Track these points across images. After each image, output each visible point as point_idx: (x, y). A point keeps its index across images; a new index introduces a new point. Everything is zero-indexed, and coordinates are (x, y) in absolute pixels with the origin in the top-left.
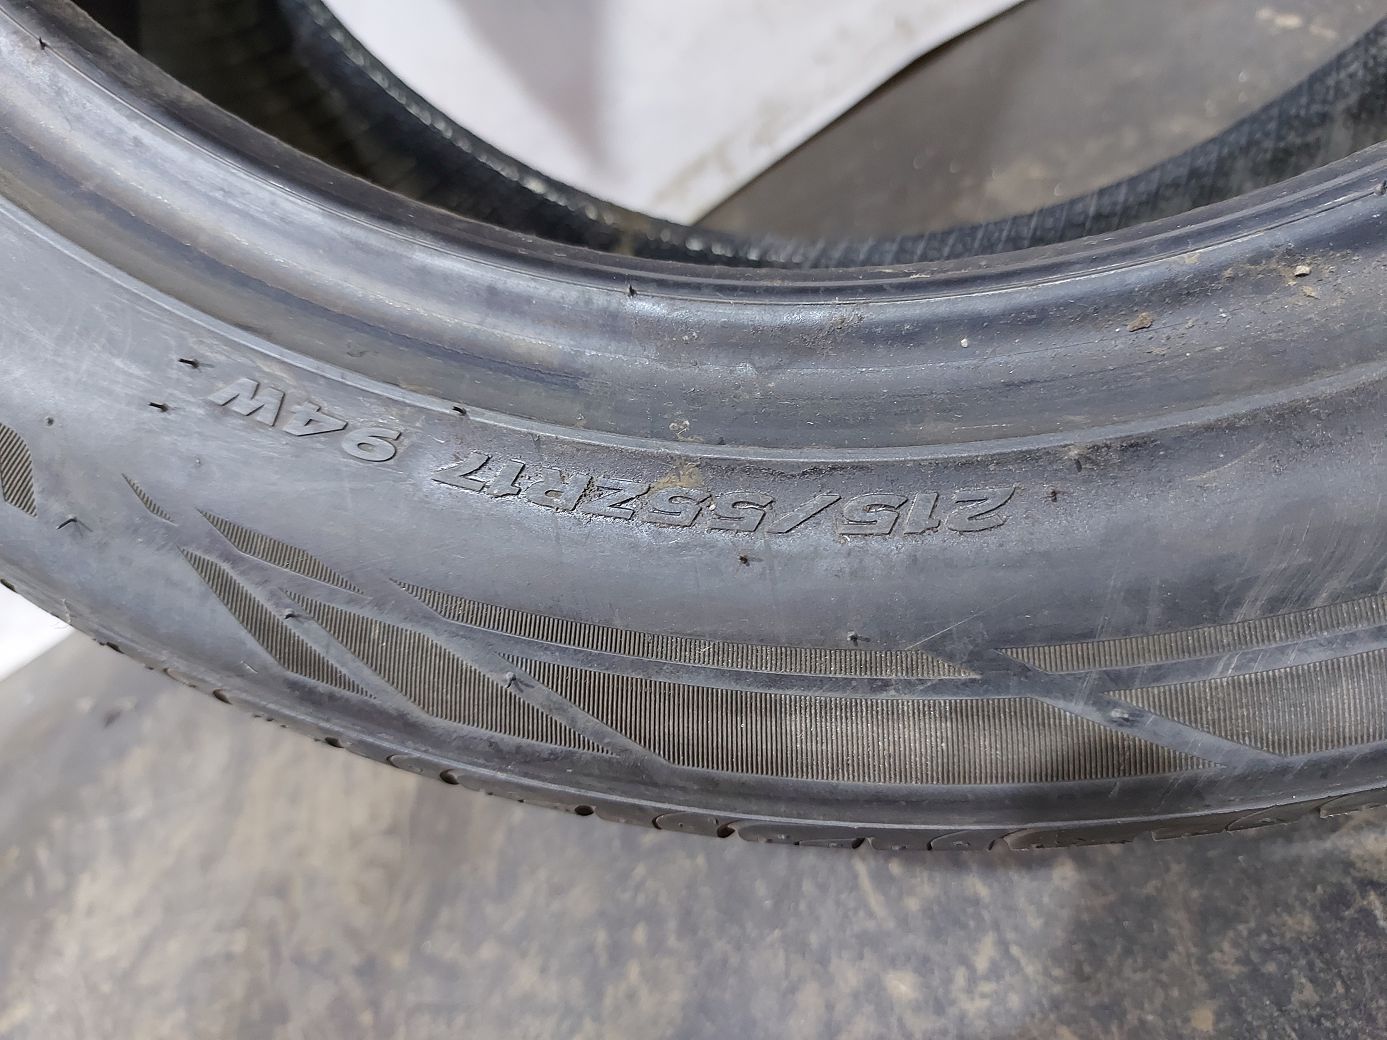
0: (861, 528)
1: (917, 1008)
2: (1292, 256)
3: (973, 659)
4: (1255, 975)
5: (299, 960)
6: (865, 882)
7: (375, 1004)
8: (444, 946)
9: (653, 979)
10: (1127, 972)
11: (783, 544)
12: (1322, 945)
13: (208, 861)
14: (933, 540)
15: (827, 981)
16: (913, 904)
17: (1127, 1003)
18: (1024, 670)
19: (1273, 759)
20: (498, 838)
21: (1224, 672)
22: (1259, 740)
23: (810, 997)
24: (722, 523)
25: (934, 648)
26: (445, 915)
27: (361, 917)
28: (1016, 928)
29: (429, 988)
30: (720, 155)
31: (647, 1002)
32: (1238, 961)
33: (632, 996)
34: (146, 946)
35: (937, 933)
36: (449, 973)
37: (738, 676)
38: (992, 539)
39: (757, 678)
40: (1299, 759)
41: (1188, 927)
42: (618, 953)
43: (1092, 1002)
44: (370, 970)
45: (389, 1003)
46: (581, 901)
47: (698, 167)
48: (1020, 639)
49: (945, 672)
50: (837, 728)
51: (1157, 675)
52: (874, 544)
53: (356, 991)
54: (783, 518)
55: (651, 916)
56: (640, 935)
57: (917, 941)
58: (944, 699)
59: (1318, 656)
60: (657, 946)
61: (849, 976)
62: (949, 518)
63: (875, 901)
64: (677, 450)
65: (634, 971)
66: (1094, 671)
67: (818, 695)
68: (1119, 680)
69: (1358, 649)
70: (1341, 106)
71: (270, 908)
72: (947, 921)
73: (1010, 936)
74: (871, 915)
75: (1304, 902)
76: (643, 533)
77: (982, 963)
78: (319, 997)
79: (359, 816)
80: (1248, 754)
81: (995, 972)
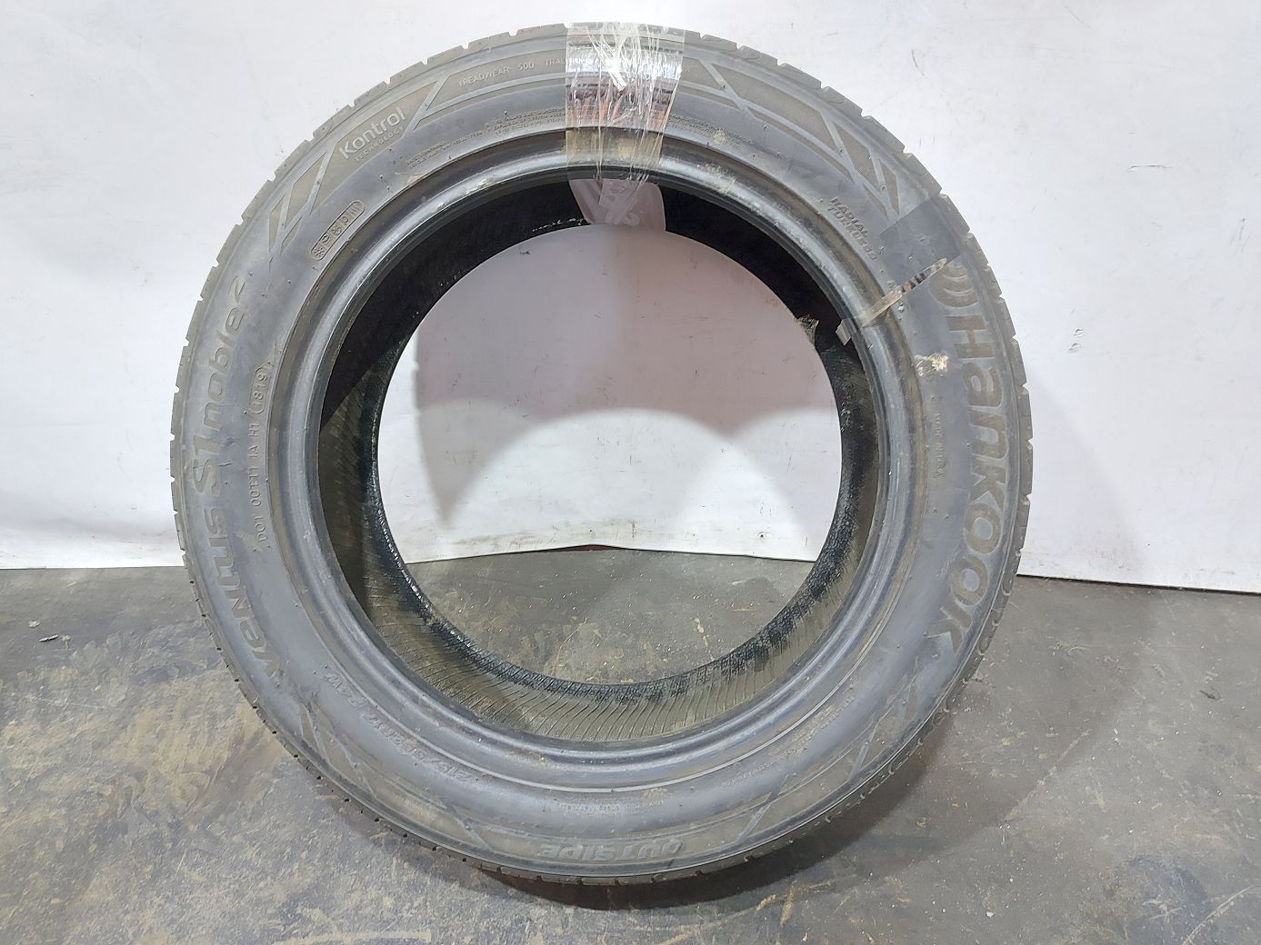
0: (441, 768)
1: (389, 910)
2: (542, 756)
3: (447, 805)
4: (487, 933)
5: (140, 810)
6: (394, 867)
7: (175, 842)
8: (217, 829)
9: (302, 872)
10: (455, 920)
11: (424, 765)
12: (509, 931)
13: (97, 746)
14: (452, 778)
15: (365, 892)
16: (405, 878)
17: (450, 929)
18: (455, 811)
19: (491, 850)
20: (260, 796)
21: (488, 828)
22: (490, 845)
23: (356, 896)
24: (415, 754)
25: (441, 799)
26: (222, 817)
27: (179, 803)
28: (432, 897)
29: (204, 843)
30: (496, 541)
31: (296, 878)
32: (486, 928)
33: (291, 874)
34: (48, 772)
35: (408, 890)
36: (217, 841)
37: (402, 787)
38: (462, 783)
39: (405, 789)
40: (496, 852)
41: (479, 914)
42: (292, 858)
43: (441, 925)
44: (176, 826)
45: (181, 843)
46: (285, 834)
47: (485, 539)
48: (457, 805)
49: (441, 805)
50: (414, 806)
51: (478, 823)
52: (441, 773)
53: (167, 833)
54: (428, 759)
55: (312, 849)
56: (304, 855)
57: (400, 890)
58: (438, 810)
59: (505, 832)
60: (309, 861)
61: (373, 893)
62: (457, 775)
63: (394, 873)
64: (415, 735)
65: (296, 866)
66: (467, 817)
67: (415, 798)
68: (471, 821)
69: (513, 834)
70: (645, 694)
71: (129, 781)
72: (414, 887)
73: (429, 899)
74: (390, 877)
75: (511, 918)
76: (398, 748)
77: (416, 904)
78: (147, 829)
79: (194, 759)
80: (487, 847)
81: (418, 908)
